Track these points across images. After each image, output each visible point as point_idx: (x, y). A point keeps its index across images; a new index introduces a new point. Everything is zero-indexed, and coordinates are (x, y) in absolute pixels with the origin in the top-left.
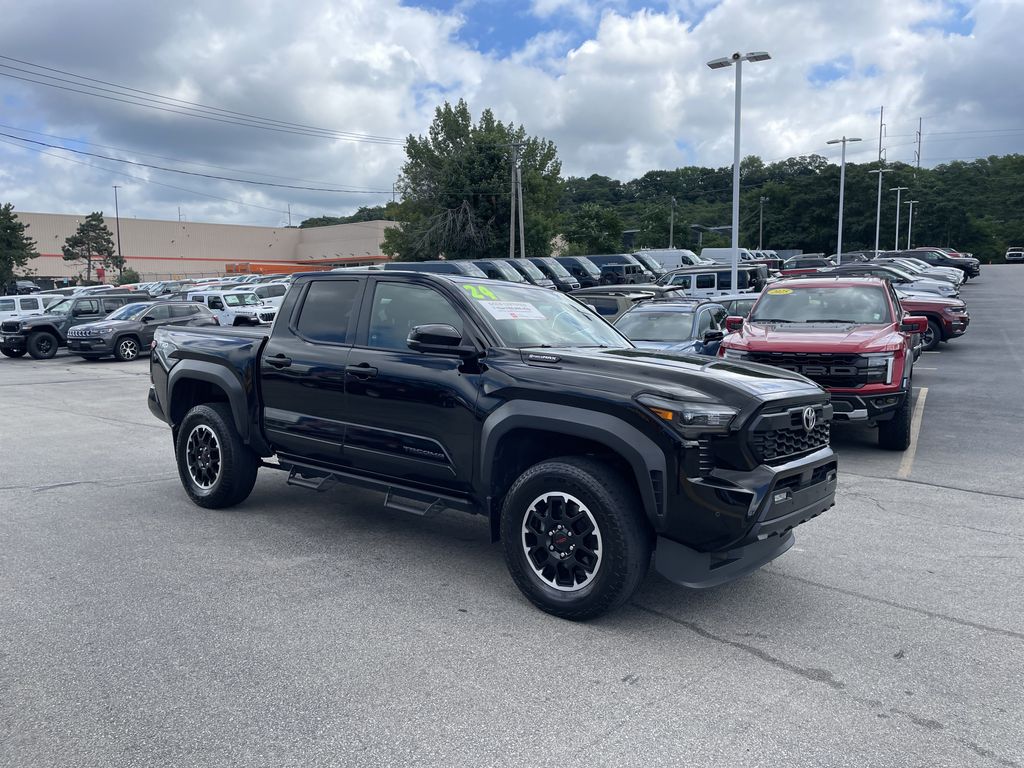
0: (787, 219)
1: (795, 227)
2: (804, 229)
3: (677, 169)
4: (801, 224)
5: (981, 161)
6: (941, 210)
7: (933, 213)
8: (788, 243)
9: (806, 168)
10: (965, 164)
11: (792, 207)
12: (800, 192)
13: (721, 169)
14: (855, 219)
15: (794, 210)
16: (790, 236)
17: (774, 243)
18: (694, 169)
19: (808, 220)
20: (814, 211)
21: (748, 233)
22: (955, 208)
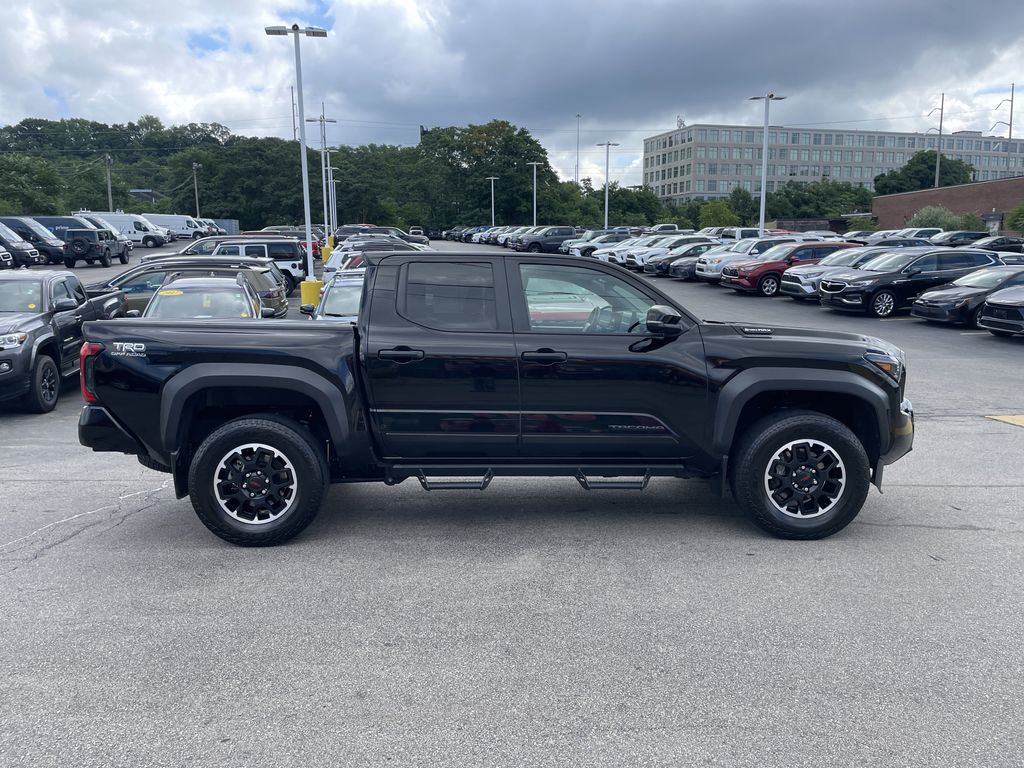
0: (218, 188)
1: (226, 197)
2: (235, 199)
3: (62, 120)
4: (233, 194)
5: (363, 148)
6: (356, 190)
7: (349, 193)
8: (221, 212)
9: (209, 136)
10: (351, 149)
11: (220, 175)
12: (226, 161)
13: (115, 126)
14: (283, 193)
15: (222, 179)
16: (223, 205)
17: (207, 211)
18: (83, 123)
19: (238, 190)
20: (244, 182)
21: (177, 199)
22: (367, 190)
